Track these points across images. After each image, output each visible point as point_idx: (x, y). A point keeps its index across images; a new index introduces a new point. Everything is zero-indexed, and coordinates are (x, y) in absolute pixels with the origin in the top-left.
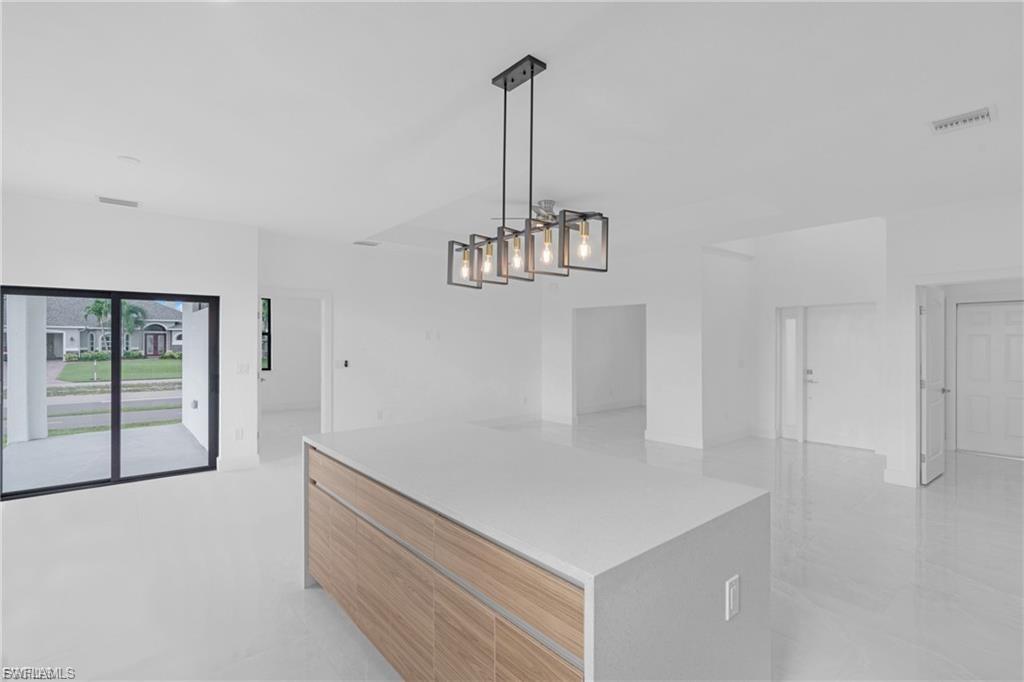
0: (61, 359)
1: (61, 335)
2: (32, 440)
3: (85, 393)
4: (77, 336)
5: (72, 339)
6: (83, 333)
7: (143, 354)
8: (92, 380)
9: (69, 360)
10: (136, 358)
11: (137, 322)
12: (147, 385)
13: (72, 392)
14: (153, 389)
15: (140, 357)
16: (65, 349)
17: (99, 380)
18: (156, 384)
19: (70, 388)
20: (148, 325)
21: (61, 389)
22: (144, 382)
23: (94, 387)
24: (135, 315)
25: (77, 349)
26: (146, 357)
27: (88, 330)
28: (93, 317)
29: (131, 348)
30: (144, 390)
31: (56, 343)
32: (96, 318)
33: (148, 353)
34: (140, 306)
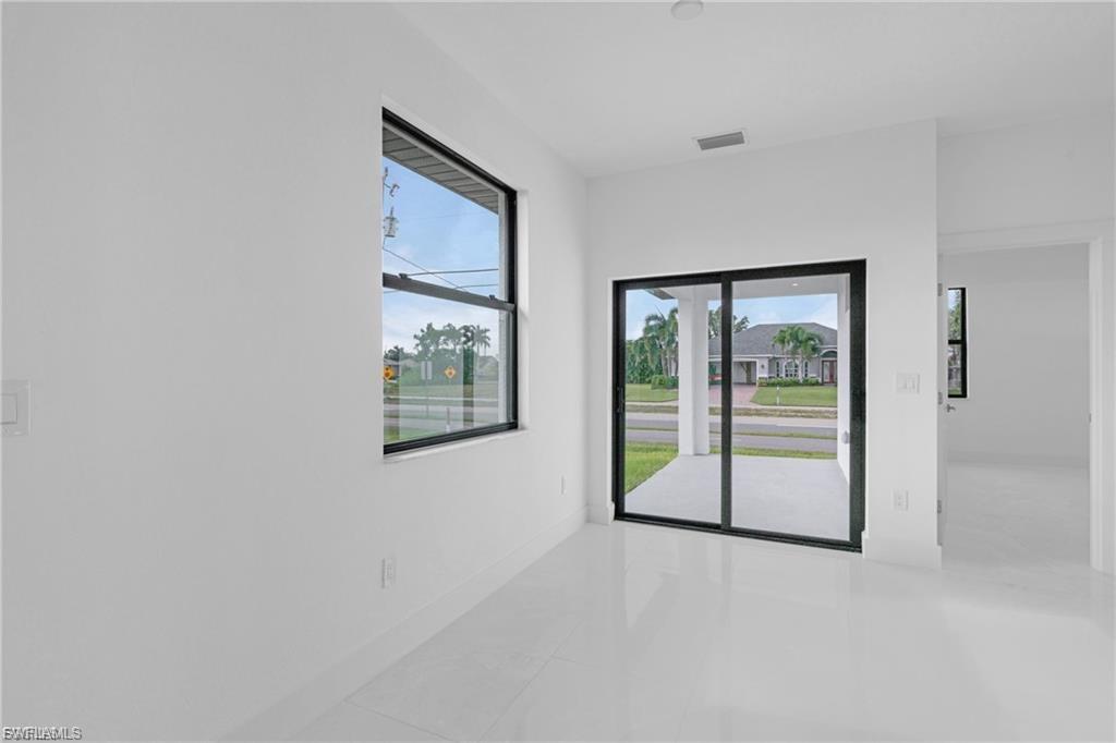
0: (755, 384)
1: (755, 363)
2: (697, 455)
3: (766, 415)
4: (766, 363)
5: (763, 366)
6: (771, 360)
7: (820, 380)
8: (775, 404)
9: (761, 385)
10: (813, 385)
11: (814, 349)
12: (820, 412)
13: (758, 413)
14: (826, 417)
15: (817, 384)
16: (758, 376)
17: (780, 405)
18: (828, 412)
19: (757, 410)
20: (824, 351)
21: (750, 410)
22: (816, 409)
23: (775, 410)
24: (812, 342)
25: (766, 376)
26: (823, 384)
27: (774, 358)
28: (779, 346)
29: (810, 375)
30: (816, 417)
31: (752, 368)
32: (780, 346)
33: (826, 380)
34: (817, 333)
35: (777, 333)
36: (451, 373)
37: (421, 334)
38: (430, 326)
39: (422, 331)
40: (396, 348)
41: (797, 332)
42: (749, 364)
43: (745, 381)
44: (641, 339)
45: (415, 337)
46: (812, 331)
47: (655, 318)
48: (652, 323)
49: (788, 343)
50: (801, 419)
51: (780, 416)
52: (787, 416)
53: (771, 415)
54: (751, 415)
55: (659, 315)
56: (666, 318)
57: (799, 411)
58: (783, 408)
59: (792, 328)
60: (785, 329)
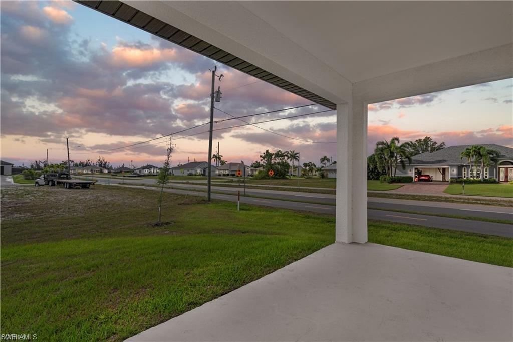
0: (448, 182)
3: (453, 201)
4: (456, 169)
5: (454, 171)
6: (460, 167)
7: (497, 180)
8: (461, 194)
9: (452, 182)
11: (493, 160)
12: (497, 201)
17: (465, 194)
18: (504, 201)
20: (501, 162)
21: (441, 197)
23: (460, 198)
24: (491, 156)
25: (456, 176)
27: (463, 166)
28: (465, 158)
31: (446, 172)
33: (501, 180)
34: (494, 150)
35: (464, 151)
36: (271, 173)
37: (263, 155)
38: (267, 151)
39: (264, 154)
40: (257, 162)
41: (479, 149)
42: (444, 170)
43: (442, 180)
44: (373, 155)
45: (261, 156)
46: (491, 149)
47: (382, 143)
48: (380, 146)
49: (473, 156)
50: (481, 205)
51: (464, 202)
52: (468, 203)
53: (456, 202)
54: (441, 201)
55: (385, 142)
56: (389, 144)
57: (479, 200)
58: (467, 197)
59: (475, 148)
60: (470, 148)
